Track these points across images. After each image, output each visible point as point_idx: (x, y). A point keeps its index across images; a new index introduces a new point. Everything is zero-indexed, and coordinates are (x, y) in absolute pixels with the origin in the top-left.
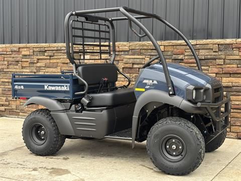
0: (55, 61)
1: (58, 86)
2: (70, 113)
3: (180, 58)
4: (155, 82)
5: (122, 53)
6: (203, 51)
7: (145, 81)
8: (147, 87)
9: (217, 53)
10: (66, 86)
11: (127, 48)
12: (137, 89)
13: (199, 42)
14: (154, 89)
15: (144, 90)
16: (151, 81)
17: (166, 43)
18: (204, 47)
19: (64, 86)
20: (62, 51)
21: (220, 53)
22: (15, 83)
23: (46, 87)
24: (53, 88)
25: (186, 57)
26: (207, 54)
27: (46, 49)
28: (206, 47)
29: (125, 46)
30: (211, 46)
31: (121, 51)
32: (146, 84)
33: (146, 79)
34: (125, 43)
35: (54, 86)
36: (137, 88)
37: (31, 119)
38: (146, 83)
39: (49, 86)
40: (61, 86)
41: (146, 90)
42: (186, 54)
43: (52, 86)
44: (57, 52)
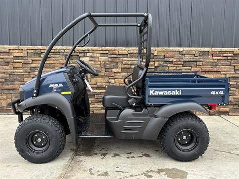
0: (52, 62)
3: (170, 60)
5: (121, 56)
6: (188, 55)
9: (197, 58)
11: (126, 52)
13: (185, 49)
17: (159, 49)
18: (189, 53)
20: (61, 53)
21: (199, 57)
25: (175, 60)
26: (190, 58)
27: (42, 51)
28: (190, 53)
29: (124, 50)
30: (194, 52)
31: (120, 55)
34: (125, 48)
42: (175, 57)
44: (55, 54)
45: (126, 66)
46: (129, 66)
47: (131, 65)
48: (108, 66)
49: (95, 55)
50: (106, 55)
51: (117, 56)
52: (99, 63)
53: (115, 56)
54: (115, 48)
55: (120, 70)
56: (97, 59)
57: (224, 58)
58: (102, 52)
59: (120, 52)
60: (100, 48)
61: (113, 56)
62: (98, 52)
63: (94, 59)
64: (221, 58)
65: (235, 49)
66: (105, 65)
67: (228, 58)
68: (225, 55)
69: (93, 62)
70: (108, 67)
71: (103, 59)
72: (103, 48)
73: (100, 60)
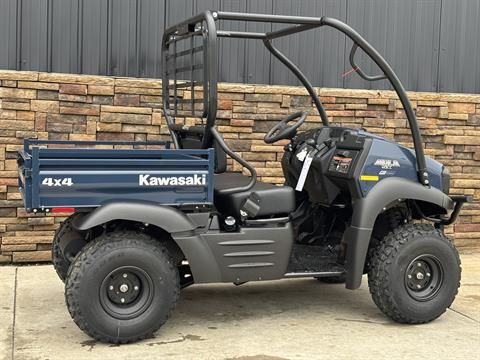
1: (178, 176)
2: (209, 234)
3: (224, 116)
4: (396, 164)
5: (95, 99)
6: (264, 105)
7: (378, 162)
8: (383, 173)
9: (286, 111)
10: (200, 175)
11: (108, 90)
12: (363, 178)
13: (259, 88)
14: (395, 176)
15: (376, 178)
16: (389, 163)
19: (192, 176)
22: (42, 172)
23: (143, 180)
24: (164, 182)
25: (236, 116)
29: (105, 84)
30: (278, 98)
31: (92, 96)
32: (380, 168)
33: (380, 158)
34: (104, 78)
35: (166, 176)
36: (365, 174)
37: (110, 259)
38: (380, 166)
39: (152, 176)
40: (186, 176)
41: (381, 178)
42: (236, 109)
43: (161, 176)
45: (108, 127)
46: (118, 128)
47: (123, 124)
48: (57, 126)
49: (20, 94)
50: (52, 96)
51: (83, 99)
52: (32, 115)
53: (78, 98)
54: (80, 77)
55: (92, 138)
56: (25, 106)
57: (347, 113)
58: (39, 86)
59: (94, 89)
60: (33, 75)
61: (71, 98)
62: (29, 85)
63: (16, 106)
64: (342, 113)
65: (371, 92)
66: (48, 123)
67: (358, 113)
68: (349, 106)
69: (13, 114)
70: (58, 130)
71: (44, 105)
72: (45, 75)
73: (33, 107)
